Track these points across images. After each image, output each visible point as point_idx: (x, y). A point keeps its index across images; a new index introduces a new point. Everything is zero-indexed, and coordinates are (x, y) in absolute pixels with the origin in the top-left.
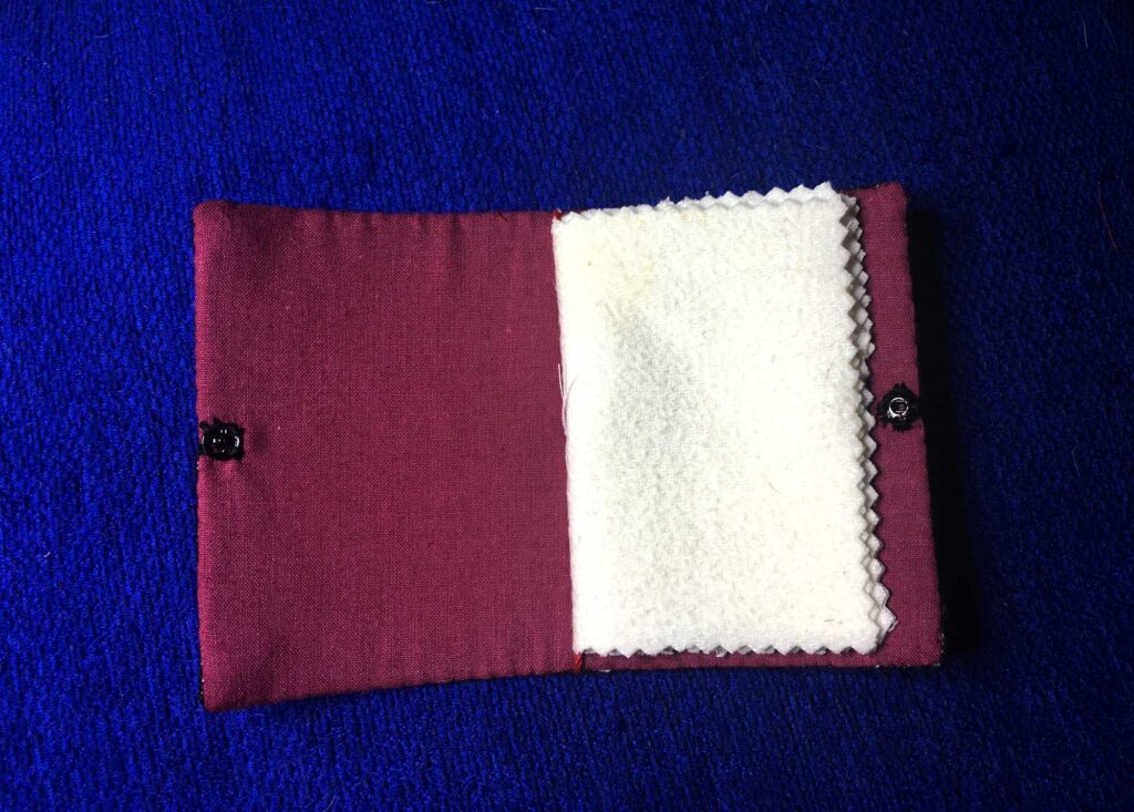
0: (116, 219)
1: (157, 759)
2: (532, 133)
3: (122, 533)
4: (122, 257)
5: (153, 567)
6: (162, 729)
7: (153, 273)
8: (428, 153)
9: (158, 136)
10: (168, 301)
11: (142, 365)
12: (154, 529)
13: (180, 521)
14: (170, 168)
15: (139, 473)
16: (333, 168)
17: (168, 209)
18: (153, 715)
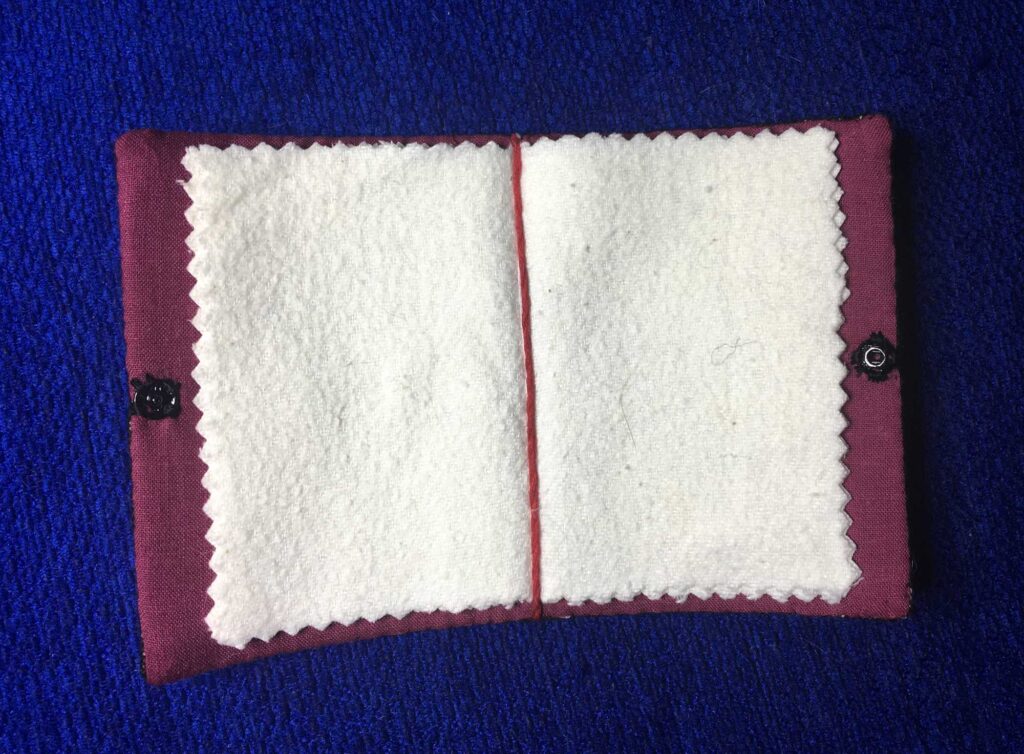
0: (23, 129)
1: (93, 721)
2: (487, 37)
3: (45, 482)
4: (32, 174)
5: (80, 519)
6: (97, 691)
7: (68, 193)
8: (373, 59)
9: (69, 34)
10: (86, 225)
11: (60, 296)
12: (81, 477)
13: (108, 467)
14: (83, 73)
15: (61, 415)
16: (268, 75)
17: (83, 119)
18: (86, 675)
